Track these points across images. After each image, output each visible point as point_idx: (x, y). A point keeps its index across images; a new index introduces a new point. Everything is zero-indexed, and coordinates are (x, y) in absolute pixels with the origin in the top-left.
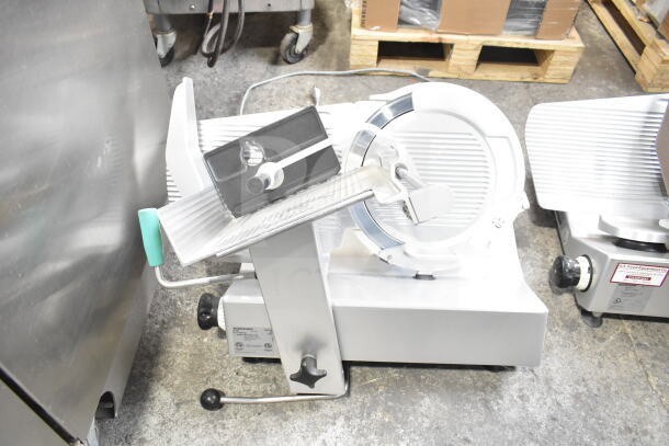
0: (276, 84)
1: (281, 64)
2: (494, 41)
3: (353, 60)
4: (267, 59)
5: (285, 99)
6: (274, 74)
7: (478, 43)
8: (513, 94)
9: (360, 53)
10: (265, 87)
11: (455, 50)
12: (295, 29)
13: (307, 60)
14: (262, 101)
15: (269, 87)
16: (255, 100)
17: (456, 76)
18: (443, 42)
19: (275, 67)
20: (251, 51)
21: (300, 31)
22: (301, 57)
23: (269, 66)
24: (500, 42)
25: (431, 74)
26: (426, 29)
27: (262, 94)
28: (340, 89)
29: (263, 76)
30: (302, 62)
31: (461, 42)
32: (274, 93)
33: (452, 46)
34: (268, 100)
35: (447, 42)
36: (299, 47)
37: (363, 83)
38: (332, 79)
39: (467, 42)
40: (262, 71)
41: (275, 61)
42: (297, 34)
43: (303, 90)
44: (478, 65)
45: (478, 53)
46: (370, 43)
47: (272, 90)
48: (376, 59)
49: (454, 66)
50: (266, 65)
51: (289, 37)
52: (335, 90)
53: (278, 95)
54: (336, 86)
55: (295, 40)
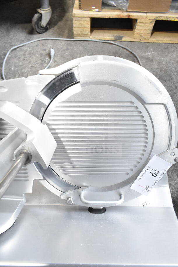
0: (29, 47)
1: (35, 34)
2: (163, 17)
3: (75, 31)
4: (27, 31)
5: (33, 56)
6: (29, 40)
7: (153, 18)
8: (174, 51)
9: (80, 26)
10: (23, 48)
11: (138, 24)
12: (39, 10)
13: (50, 31)
14: (19, 58)
15: (25, 48)
16: (16, 57)
17: (139, 41)
18: (131, 18)
19: (30, 36)
20: (18, 26)
21: (42, 12)
22: (46, 29)
23: (27, 36)
24: (167, 17)
25: (123, 39)
26: (120, 9)
27: (19, 53)
28: (67, 49)
29: (23, 41)
30: (47, 32)
31: (142, 18)
32: (27, 53)
33: (136, 20)
34: (23, 57)
35: (133, 18)
36: (44, 23)
37: (82, 46)
38: (63, 43)
39: (146, 17)
40: (23, 38)
41: (31, 32)
42: (41, 14)
43: (45, 50)
44: (152, 33)
45: (153, 25)
46: (85, 19)
47: (26, 51)
48: (89, 30)
49: (138, 34)
50: (26, 35)
51: (36, 16)
52: (64, 50)
53: (29, 54)
54: (65, 48)
55: (40, 18)
